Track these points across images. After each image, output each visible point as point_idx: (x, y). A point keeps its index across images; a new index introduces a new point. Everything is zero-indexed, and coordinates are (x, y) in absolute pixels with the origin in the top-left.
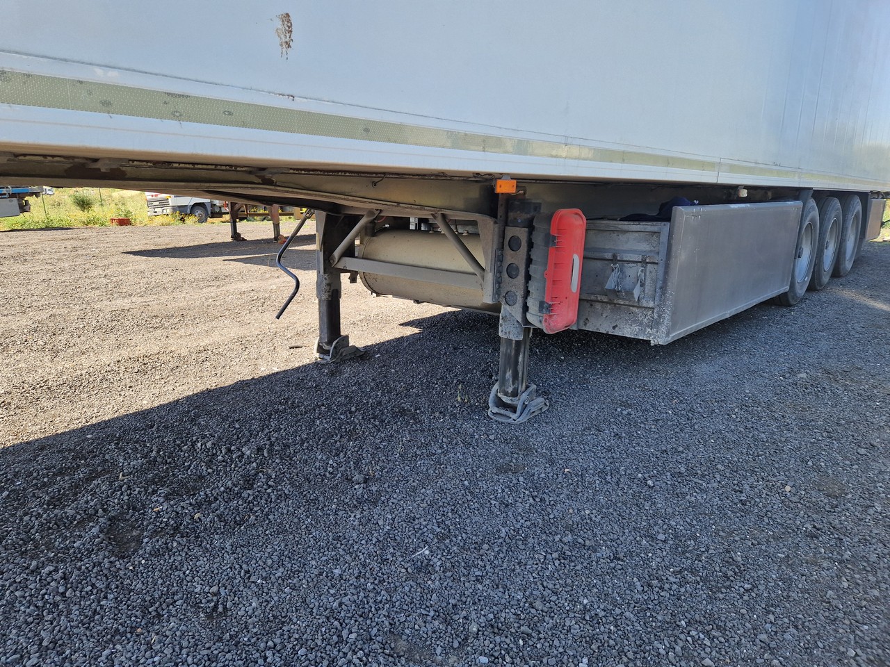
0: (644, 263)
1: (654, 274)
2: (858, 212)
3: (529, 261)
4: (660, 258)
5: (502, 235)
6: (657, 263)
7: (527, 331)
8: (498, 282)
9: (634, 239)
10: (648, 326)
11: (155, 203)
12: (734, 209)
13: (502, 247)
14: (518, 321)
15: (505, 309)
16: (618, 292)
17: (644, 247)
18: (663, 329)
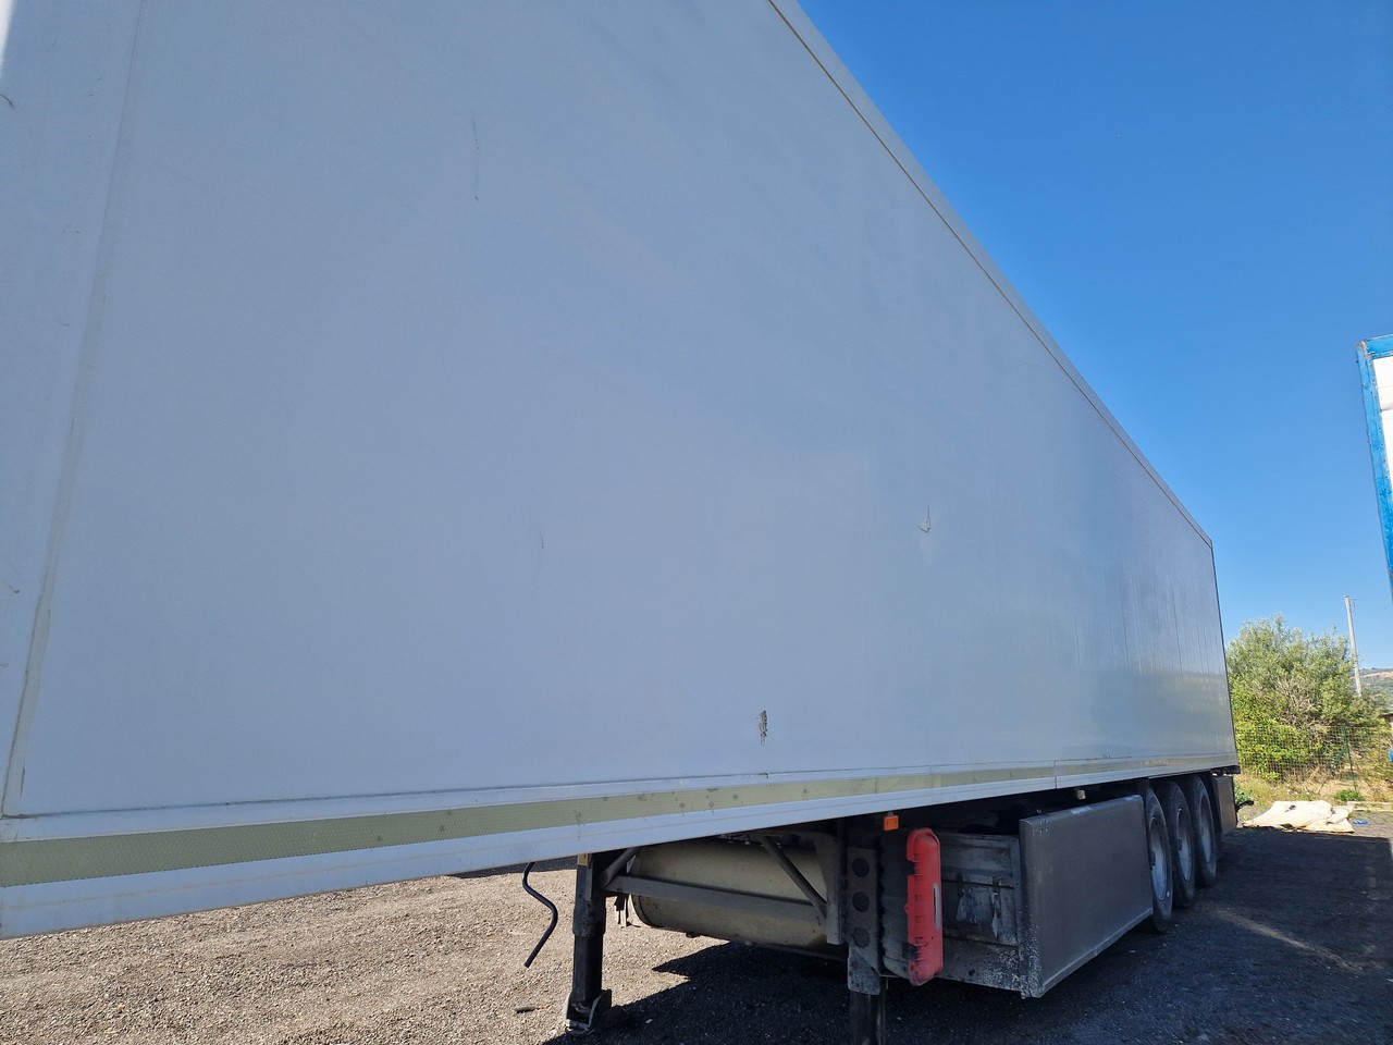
0: (995, 886)
1: (1010, 901)
2: (1204, 797)
3: (880, 889)
4: (1015, 882)
5: (844, 858)
6: (1012, 888)
7: (883, 981)
8: (844, 916)
9: (980, 857)
10: (1014, 972)
12: (1077, 816)
13: (844, 871)
14: (873, 969)
15: (854, 952)
16: (974, 925)
17: (993, 866)
18: (1034, 976)
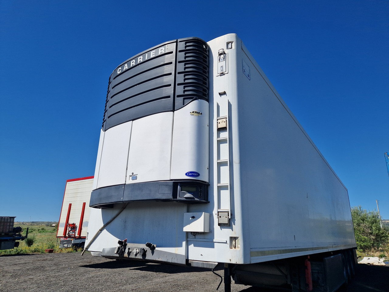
0: (318, 273)
1: (322, 276)
2: (351, 255)
3: (299, 272)
4: (323, 272)
8: (291, 278)
11: (64, 242)
12: (331, 257)
14: (298, 289)
16: (314, 281)
17: (317, 268)
